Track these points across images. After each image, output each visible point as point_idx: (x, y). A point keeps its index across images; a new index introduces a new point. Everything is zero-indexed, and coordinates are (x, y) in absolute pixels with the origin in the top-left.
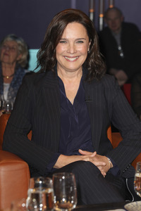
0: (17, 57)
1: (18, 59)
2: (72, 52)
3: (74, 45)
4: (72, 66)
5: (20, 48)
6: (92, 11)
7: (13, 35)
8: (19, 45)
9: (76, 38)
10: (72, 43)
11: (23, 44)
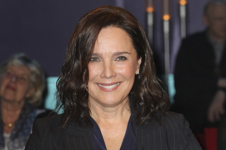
0: (27, 92)
1: (28, 96)
2: (108, 75)
3: (111, 64)
4: (110, 98)
5: (33, 78)
6: (150, 10)
7: (22, 55)
8: (33, 73)
9: (115, 51)
10: (107, 60)
11: (38, 72)
